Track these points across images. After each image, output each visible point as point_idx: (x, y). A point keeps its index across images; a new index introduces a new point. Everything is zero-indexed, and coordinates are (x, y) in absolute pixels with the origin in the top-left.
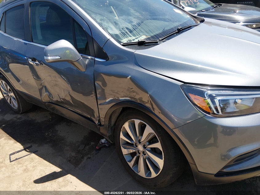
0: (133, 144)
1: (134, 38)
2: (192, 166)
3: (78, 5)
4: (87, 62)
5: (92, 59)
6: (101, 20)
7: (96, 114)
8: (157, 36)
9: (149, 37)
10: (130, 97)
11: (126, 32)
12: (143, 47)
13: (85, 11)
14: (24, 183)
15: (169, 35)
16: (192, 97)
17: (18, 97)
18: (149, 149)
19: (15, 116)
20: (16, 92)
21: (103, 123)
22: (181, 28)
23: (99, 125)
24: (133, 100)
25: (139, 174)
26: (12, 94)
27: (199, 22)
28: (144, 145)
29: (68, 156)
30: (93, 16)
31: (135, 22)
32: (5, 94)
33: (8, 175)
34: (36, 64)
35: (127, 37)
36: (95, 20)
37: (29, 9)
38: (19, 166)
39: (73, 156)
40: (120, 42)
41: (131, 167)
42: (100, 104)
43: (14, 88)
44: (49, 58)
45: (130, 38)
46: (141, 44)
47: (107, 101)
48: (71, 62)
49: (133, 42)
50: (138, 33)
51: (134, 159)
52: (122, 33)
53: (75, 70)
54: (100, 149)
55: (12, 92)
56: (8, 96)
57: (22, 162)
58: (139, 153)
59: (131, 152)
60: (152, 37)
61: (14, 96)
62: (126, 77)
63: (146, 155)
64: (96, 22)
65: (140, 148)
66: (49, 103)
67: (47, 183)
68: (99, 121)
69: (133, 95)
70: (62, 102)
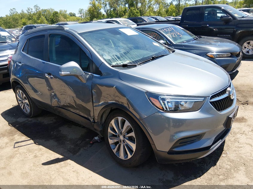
0: (117, 136)
1: (120, 62)
2: (153, 146)
3: (84, 39)
4: (88, 76)
5: (91, 75)
6: (99, 49)
7: (92, 114)
8: (137, 61)
9: (131, 61)
10: (115, 101)
11: (115, 58)
12: (126, 68)
13: (89, 44)
14: (34, 164)
15: (145, 61)
16: (152, 99)
17: (31, 104)
18: (128, 138)
19: (26, 119)
20: (31, 99)
21: (96, 121)
22: (155, 57)
23: (93, 122)
24: (117, 102)
25: (120, 157)
26: (27, 101)
27: (171, 52)
28: (124, 136)
29: (69, 148)
30: (94, 46)
31: (122, 51)
32: (20, 101)
33: (21, 159)
34: (50, 77)
35: (115, 61)
36: (95, 49)
37: (49, 39)
38: (30, 153)
39: (72, 148)
40: (110, 64)
41: (115, 153)
42: (95, 106)
43: (29, 96)
44: (63, 73)
45: (118, 62)
46: (125, 66)
47: (100, 103)
48: (77, 76)
49: (119, 64)
50: (124, 59)
51: (117, 146)
52: (112, 58)
53: (79, 82)
54: (93, 143)
55: (26, 100)
56: (22, 103)
57: (32, 151)
58: (121, 142)
59: (115, 141)
60: (133, 62)
61: (28, 103)
62: (113, 87)
63: (125, 143)
64: (96, 51)
65: (122, 138)
66: (57, 108)
67: (51, 165)
68: (94, 119)
69: (117, 99)
70: (67, 106)
